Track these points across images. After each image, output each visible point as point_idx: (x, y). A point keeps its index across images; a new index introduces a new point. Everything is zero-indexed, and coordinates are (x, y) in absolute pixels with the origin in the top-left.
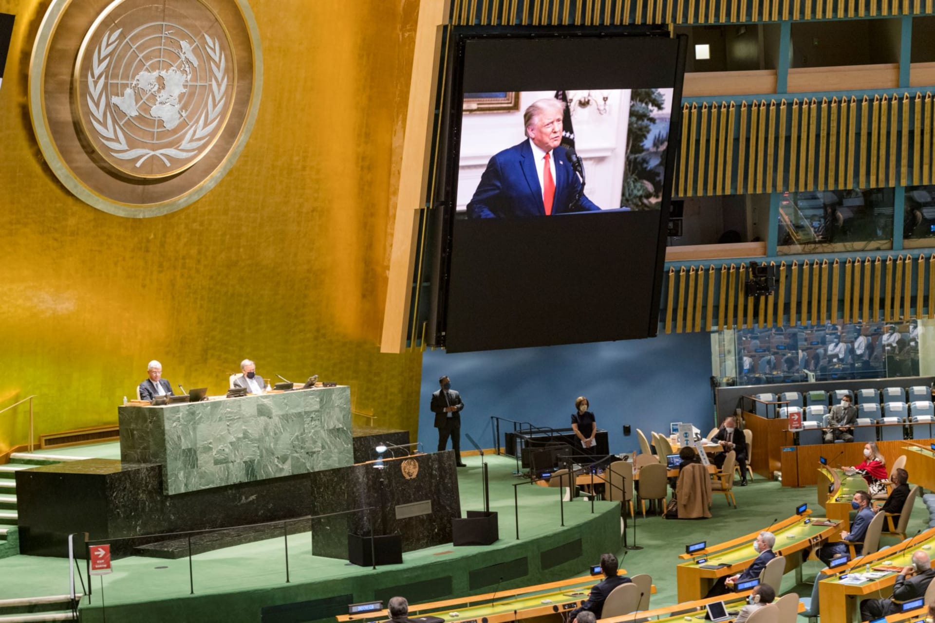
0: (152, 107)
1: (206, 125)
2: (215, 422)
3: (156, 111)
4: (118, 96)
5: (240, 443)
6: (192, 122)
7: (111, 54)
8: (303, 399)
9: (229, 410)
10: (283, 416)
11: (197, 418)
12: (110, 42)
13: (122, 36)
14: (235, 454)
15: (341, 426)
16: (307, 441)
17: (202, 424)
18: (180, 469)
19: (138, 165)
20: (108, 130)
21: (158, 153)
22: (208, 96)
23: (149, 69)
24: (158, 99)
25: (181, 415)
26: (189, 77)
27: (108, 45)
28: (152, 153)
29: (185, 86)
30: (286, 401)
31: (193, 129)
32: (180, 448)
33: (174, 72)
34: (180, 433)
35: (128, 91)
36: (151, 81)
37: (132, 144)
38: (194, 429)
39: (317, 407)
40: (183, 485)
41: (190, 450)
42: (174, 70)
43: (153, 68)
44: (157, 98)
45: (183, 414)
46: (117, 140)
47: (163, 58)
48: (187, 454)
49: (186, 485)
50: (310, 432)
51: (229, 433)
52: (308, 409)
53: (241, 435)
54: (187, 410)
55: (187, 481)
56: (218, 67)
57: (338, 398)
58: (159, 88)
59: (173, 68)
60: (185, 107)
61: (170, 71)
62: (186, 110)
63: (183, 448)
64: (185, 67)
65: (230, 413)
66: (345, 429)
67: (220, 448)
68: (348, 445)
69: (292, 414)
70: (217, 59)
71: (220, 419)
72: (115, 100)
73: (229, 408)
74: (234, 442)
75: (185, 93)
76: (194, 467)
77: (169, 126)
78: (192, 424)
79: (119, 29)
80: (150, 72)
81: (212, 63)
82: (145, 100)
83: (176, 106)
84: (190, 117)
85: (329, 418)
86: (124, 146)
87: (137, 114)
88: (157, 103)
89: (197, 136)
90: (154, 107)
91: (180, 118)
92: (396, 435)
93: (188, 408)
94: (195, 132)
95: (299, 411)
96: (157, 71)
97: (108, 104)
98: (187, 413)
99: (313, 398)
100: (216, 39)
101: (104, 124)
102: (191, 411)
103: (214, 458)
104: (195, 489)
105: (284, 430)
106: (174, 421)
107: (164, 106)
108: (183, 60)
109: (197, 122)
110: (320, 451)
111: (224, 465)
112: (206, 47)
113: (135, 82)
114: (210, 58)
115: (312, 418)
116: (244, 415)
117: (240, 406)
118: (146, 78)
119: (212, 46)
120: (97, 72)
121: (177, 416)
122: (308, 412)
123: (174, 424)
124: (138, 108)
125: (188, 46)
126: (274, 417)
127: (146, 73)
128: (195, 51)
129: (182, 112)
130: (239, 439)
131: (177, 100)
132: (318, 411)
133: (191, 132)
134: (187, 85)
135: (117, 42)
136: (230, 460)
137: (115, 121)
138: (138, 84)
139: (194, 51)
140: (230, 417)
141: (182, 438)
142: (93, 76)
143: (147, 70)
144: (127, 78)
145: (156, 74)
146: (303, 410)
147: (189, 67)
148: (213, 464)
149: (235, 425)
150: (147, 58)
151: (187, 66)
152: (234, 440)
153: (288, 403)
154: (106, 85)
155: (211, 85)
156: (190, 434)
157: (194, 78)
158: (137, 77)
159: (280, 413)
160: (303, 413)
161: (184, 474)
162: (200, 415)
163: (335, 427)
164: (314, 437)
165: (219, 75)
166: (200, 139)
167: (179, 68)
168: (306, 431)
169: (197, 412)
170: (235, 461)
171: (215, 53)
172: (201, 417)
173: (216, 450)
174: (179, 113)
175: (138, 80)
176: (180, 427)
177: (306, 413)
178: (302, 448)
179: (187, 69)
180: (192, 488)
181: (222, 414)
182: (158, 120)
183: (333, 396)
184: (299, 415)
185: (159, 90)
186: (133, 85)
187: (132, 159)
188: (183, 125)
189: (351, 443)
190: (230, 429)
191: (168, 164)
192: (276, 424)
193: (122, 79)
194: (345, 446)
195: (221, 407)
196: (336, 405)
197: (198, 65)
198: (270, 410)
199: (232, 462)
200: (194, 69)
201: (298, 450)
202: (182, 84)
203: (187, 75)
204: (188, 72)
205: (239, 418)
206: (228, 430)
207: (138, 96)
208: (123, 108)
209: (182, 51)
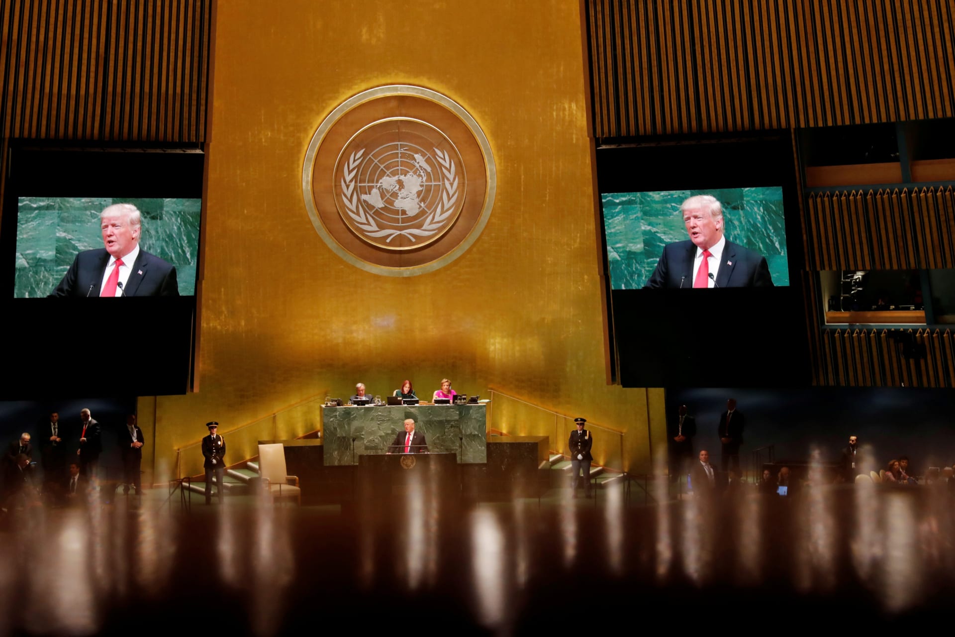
0: (395, 201)
1: (443, 212)
2: (368, 420)
3: (399, 204)
4: (367, 194)
5: (388, 437)
6: (431, 211)
7: (358, 166)
8: (444, 411)
9: (380, 413)
10: (427, 421)
11: (352, 417)
12: (356, 158)
13: (364, 155)
14: (383, 444)
15: (476, 433)
16: (447, 441)
17: (356, 422)
18: (336, 450)
19: (388, 241)
20: (360, 217)
21: (404, 232)
22: (442, 192)
23: (390, 175)
24: (400, 196)
25: (338, 414)
26: (425, 179)
27: (354, 161)
28: (399, 232)
29: (422, 186)
30: (430, 411)
31: (432, 215)
32: (336, 435)
33: (411, 176)
34: (336, 426)
35: (375, 191)
36: (392, 183)
37: (381, 227)
38: (349, 424)
39: (457, 418)
40: (337, 460)
41: (344, 438)
42: (410, 175)
43: (394, 174)
44: (399, 194)
45: (340, 413)
46: (369, 224)
47: (401, 166)
48: (341, 440)
49: (339, 461)
50: (450, 435)
51: (380, 429)
52: (449, 418)
53: (390, 432)
54: (344, 411)
55: (340, 458)
56: (449, 171)
57: (475, 413)
58: (399, 188)
59: (410, 174)
60: (423, 200)
61: (408, 176)
62: (425, 203)
63: (338, 436)
64: (420, 172)
65: (380, 415)
66: (480, 435)
67: (370, 438)
68: (482, 447)
69: (435, 421)
70: (448, 166)
71: (372, 419)
72: (364, 197)
73: (380, 412)
74: (383, 436)
75: (422, 190)
76: (347, 449)
77: (411, 213)
78: (347, 421)
79: (362, 149)
80: (390, 177)
81: (443, 168)
82: (389, 197)
83: (415, 200)
84: (429, 207)
85: (466, 426)
86: (375, 228)
87: (384, 206)
88: (399, 198)
89: (436, 220)
90: (397, 201)
91: (419, 208)
92: (527, 444)
93: (344, 409)
94: (433, 218)
95: (441, 419)
96: (397, 176)
97: (359, 200)
98: (343, 412)
99: (453, 411)
100: (445, 152)
101: (358, 214)
102: (347, 411)
103: (365, 445)
104: (347, 464)
105: (427, 432)
106: (332, 417)
107: (405, 200)
108: (418, 167)
109: (435, 210)
110: (457, 449)
111: (374, 451)
112: (437, 157)
113: (379, 185)
114: (441, 165)
115: (452, 425)
116: (393, 418)
117: (390, 412)
118: (388, 182)
119: (442, 156)
120: (348, 178)
121: (334, 414)
122: (449, 421)
123: (332, 419)
124: (384, 202)
125: (421, 157)
126: (419, 422)
127: (388, 178)
128: (428, 161)
129: (421, 203)
130: (387, 434)
131: (416, 195)
132: (457, 421)
133: (430, 217)
134: (423, 185)
135: (362, 158)
136: (379, 448)
137: (365, 211)
138: (382, 186)
139: (426, 161)
140: (380, 418)
141: (338, 429)
142: (345, 182)
143: (388, 175)
144: (373, 182)
145: (396, 178)
146: (444, 419)
147: (424, 172)
148: (364, 450)
149: (385, 424)
150: (388, 168)
151: (422, 172)
152: (383, 434)
153: (432, 413)
154: (355, 188)
155: (444, 184)
156: (345, 427)
157: (429, 179)
158: (380, 181)
159: (424, 419)
160: (445, 421)
161: (338, 453)
162: (355, 415)
163: (471, 433)
164: (453, 439)
165: (451, 177)
166: (438, 222)
167: (415, 173)
168: (446, 434)
169: (352, 413)
170: (383, 449)
171: (445, 161)
172: (356, 417)
173: (368, 439)
174: (418, 204)
175: (381, 183)
176: (337, 421)
177: (447, 421)
178: (442, 445)
179: (422, 174)
180: (343, 463)
181: (374, 416)
182: (402, 210)
183: (471, 411)
184: (441, 422)
185: (400, 189)
186: (378, 186)
187: (383, 237)
188: (422, 213)
189: (484, 446)
190: (380, 426)
191: (414, 240)
192: (420, 427)
193: (368, 183)
194: (480, 448)
195: (373, 411)
196: (473, 417)
197: (431, 170)
198: (416, 417)
199: (381, 449)
200: (428, 174)
201: (438, 447)
202: (419, 184)
203: (422, 178)
204: (423, 175)
205: (389, 420)
206: (378, 427)
207: (382, 195)
208: (371, 202)
209: (416, 162)
